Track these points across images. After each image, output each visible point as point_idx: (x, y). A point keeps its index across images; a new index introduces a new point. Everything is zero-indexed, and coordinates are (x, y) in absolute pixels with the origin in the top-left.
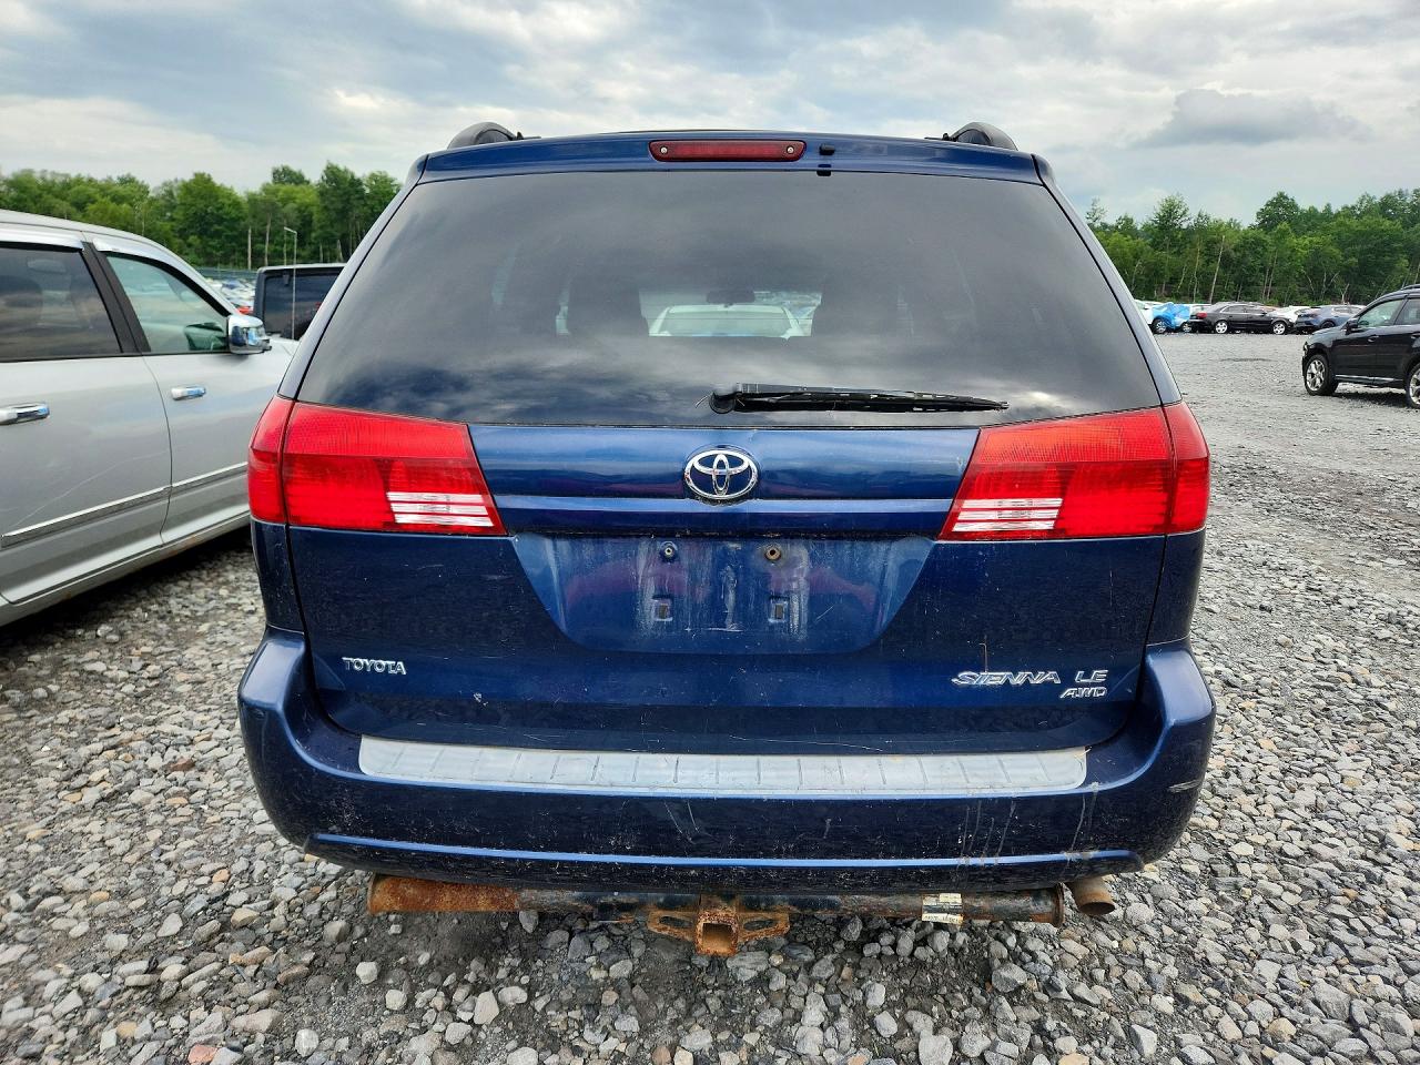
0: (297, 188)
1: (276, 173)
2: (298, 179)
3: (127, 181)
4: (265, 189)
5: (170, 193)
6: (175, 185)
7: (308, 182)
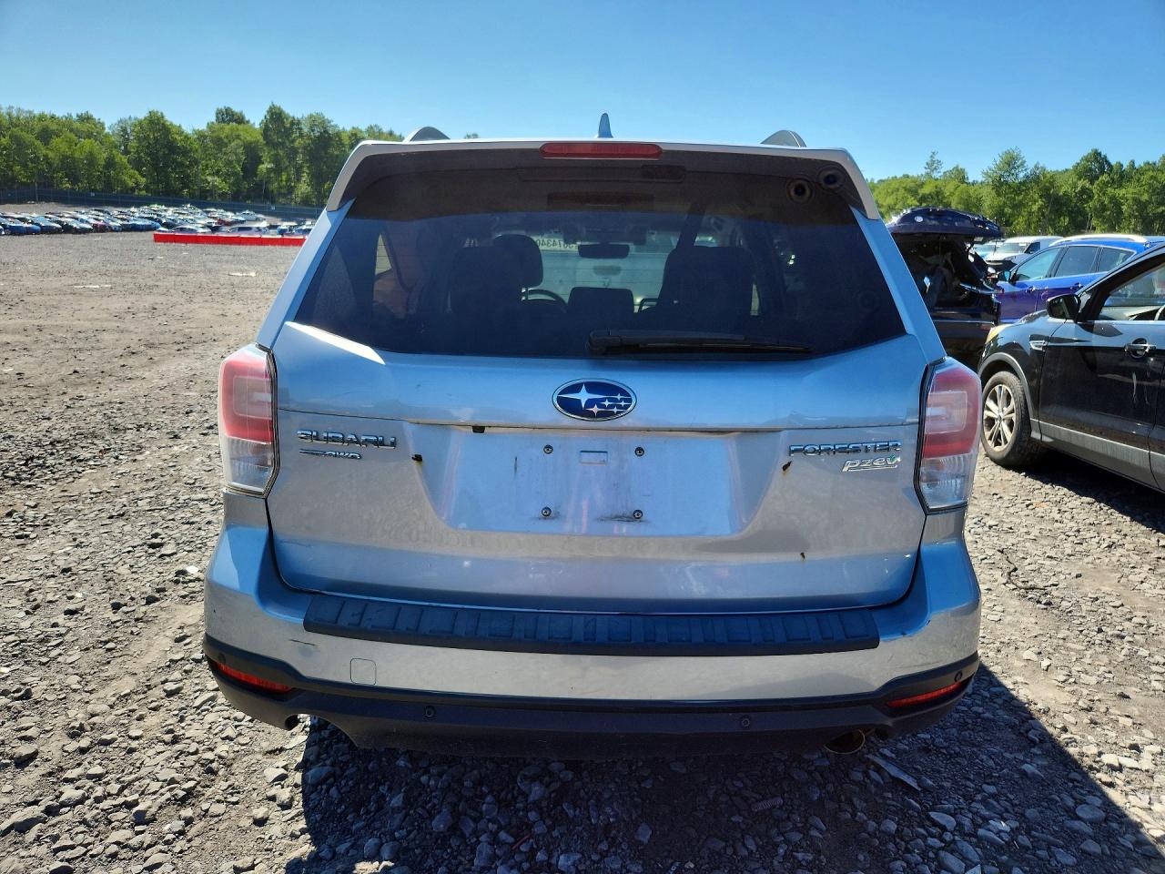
0: (240, 127)
1: (219, 113)
2: (240, 120)
3: (85, 118)
4: (210, 126)
5: (124, 130)
6: (129, 122)
7: (248, 122)
